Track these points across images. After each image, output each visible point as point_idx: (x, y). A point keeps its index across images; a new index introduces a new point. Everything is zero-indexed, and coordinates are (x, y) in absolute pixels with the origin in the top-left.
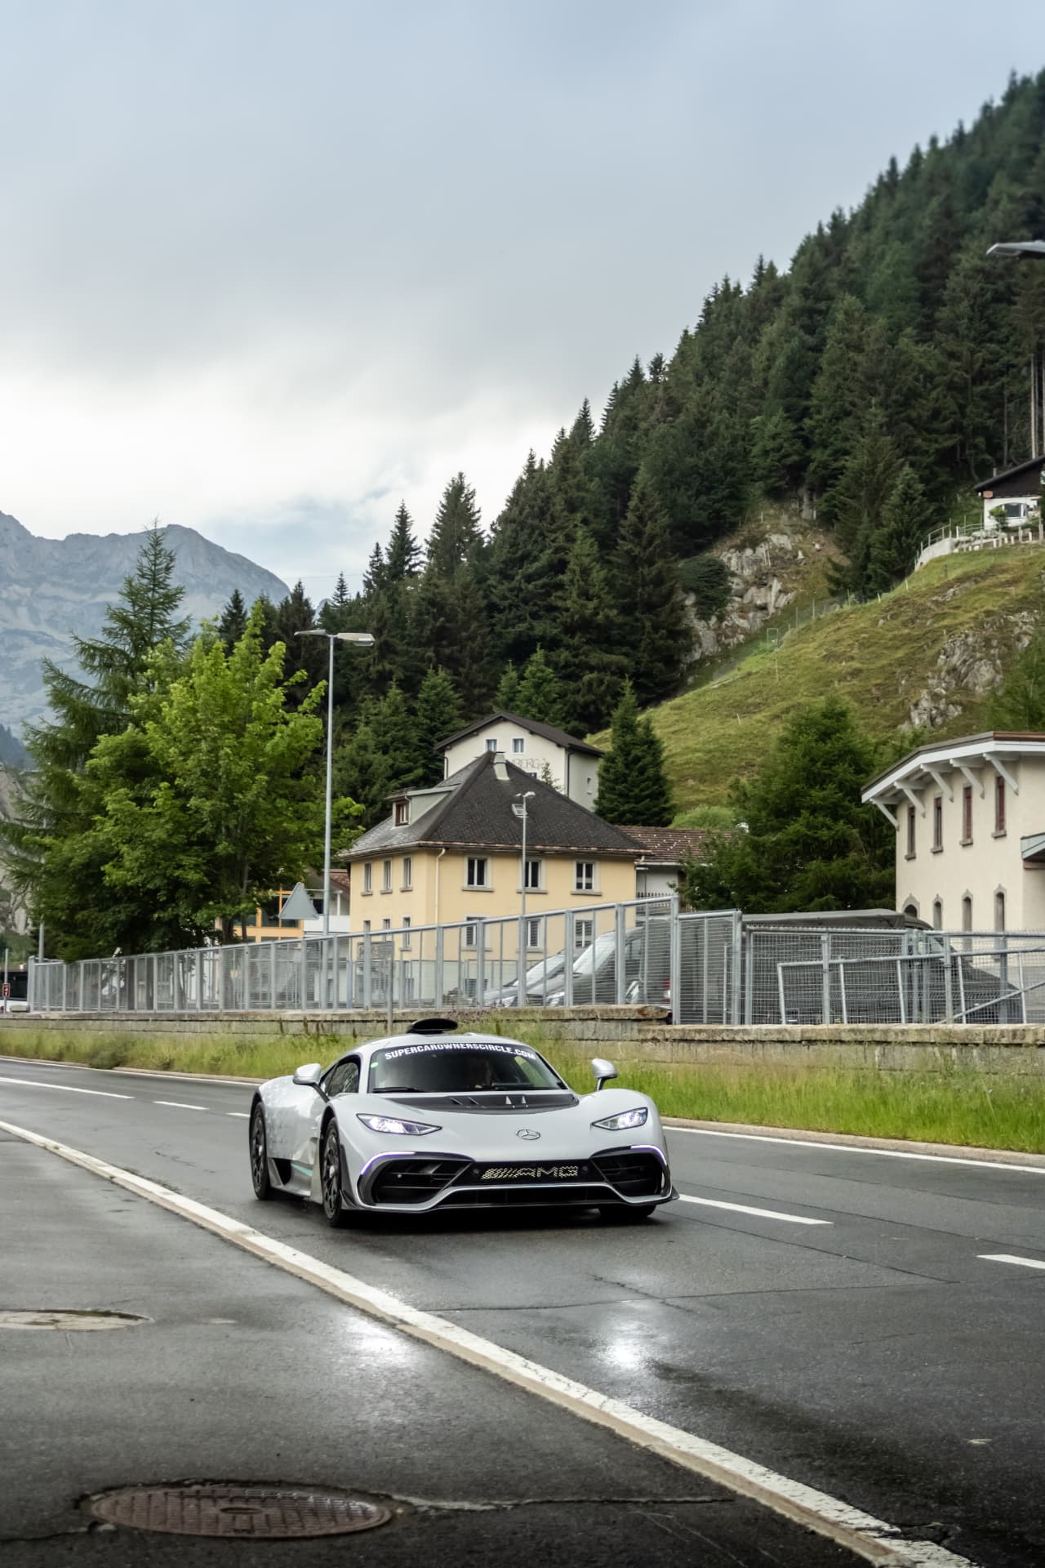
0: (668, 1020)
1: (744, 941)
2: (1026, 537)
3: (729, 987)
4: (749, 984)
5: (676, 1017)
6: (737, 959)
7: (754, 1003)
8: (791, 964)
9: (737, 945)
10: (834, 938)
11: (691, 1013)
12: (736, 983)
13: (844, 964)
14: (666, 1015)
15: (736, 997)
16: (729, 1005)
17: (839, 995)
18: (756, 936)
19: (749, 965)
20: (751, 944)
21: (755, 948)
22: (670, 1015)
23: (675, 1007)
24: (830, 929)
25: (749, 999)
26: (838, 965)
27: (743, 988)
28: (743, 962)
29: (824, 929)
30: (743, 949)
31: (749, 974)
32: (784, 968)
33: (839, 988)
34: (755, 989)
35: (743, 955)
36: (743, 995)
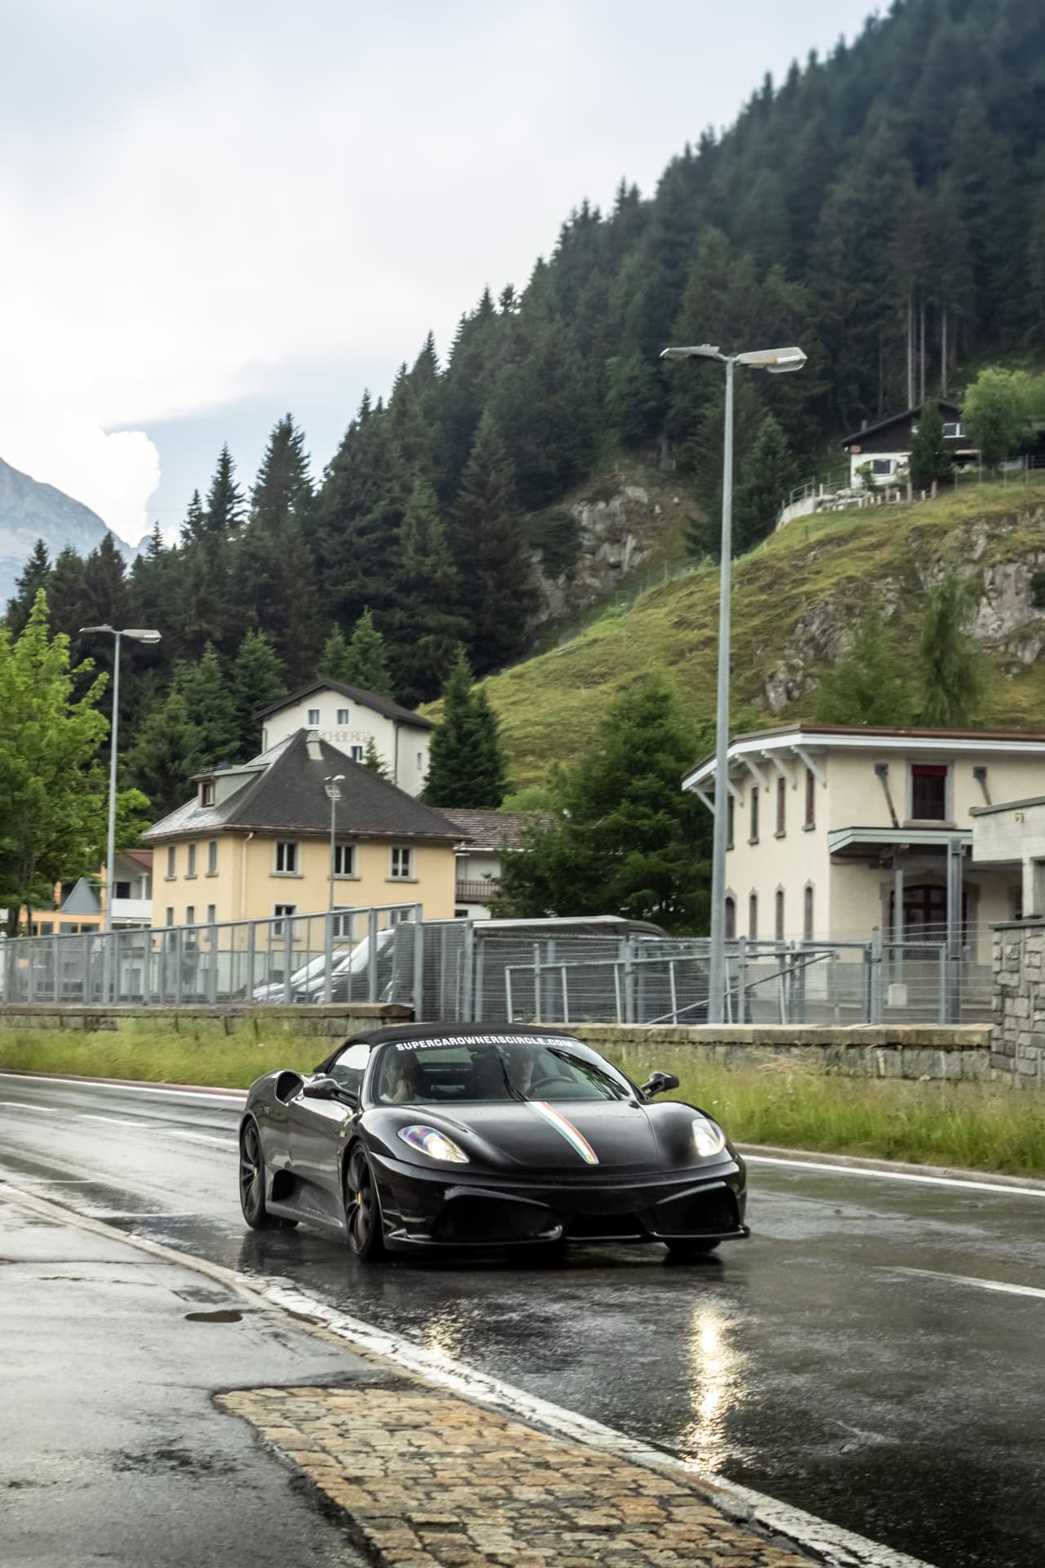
0: (411, 1016)
1: (475, 946)
2: (893, 497)
3: (462, 988)
4: (479, 986)
5: (418, 1016)
6: (469, 962)
7: (484, 1004)
8: (517, 967)
9: (470, 950)
10: (558, 944)
11: (431, 1012)
12: (468, 985)
13: (567, 968)
14: (408, 1013)
15: (467, 997)
16: (461, 1006)
17: (561, 997)
18: (486, 942)
19: (479, 969)
20: (481, 949)
21: (486, 953)
22: (413, 1013)
23: (417, 1006)
24: (554, 935)
25: (479, 999)
26: (560, 968)
27: (474, 990)
28: (474, 966)
29: (548, 935)
30: (475, 954)
31: (479, 977)
32: (512, 971)
33: (561, 991)
34: (484, 990)
35: (475, 959)
36: (474, 996)
